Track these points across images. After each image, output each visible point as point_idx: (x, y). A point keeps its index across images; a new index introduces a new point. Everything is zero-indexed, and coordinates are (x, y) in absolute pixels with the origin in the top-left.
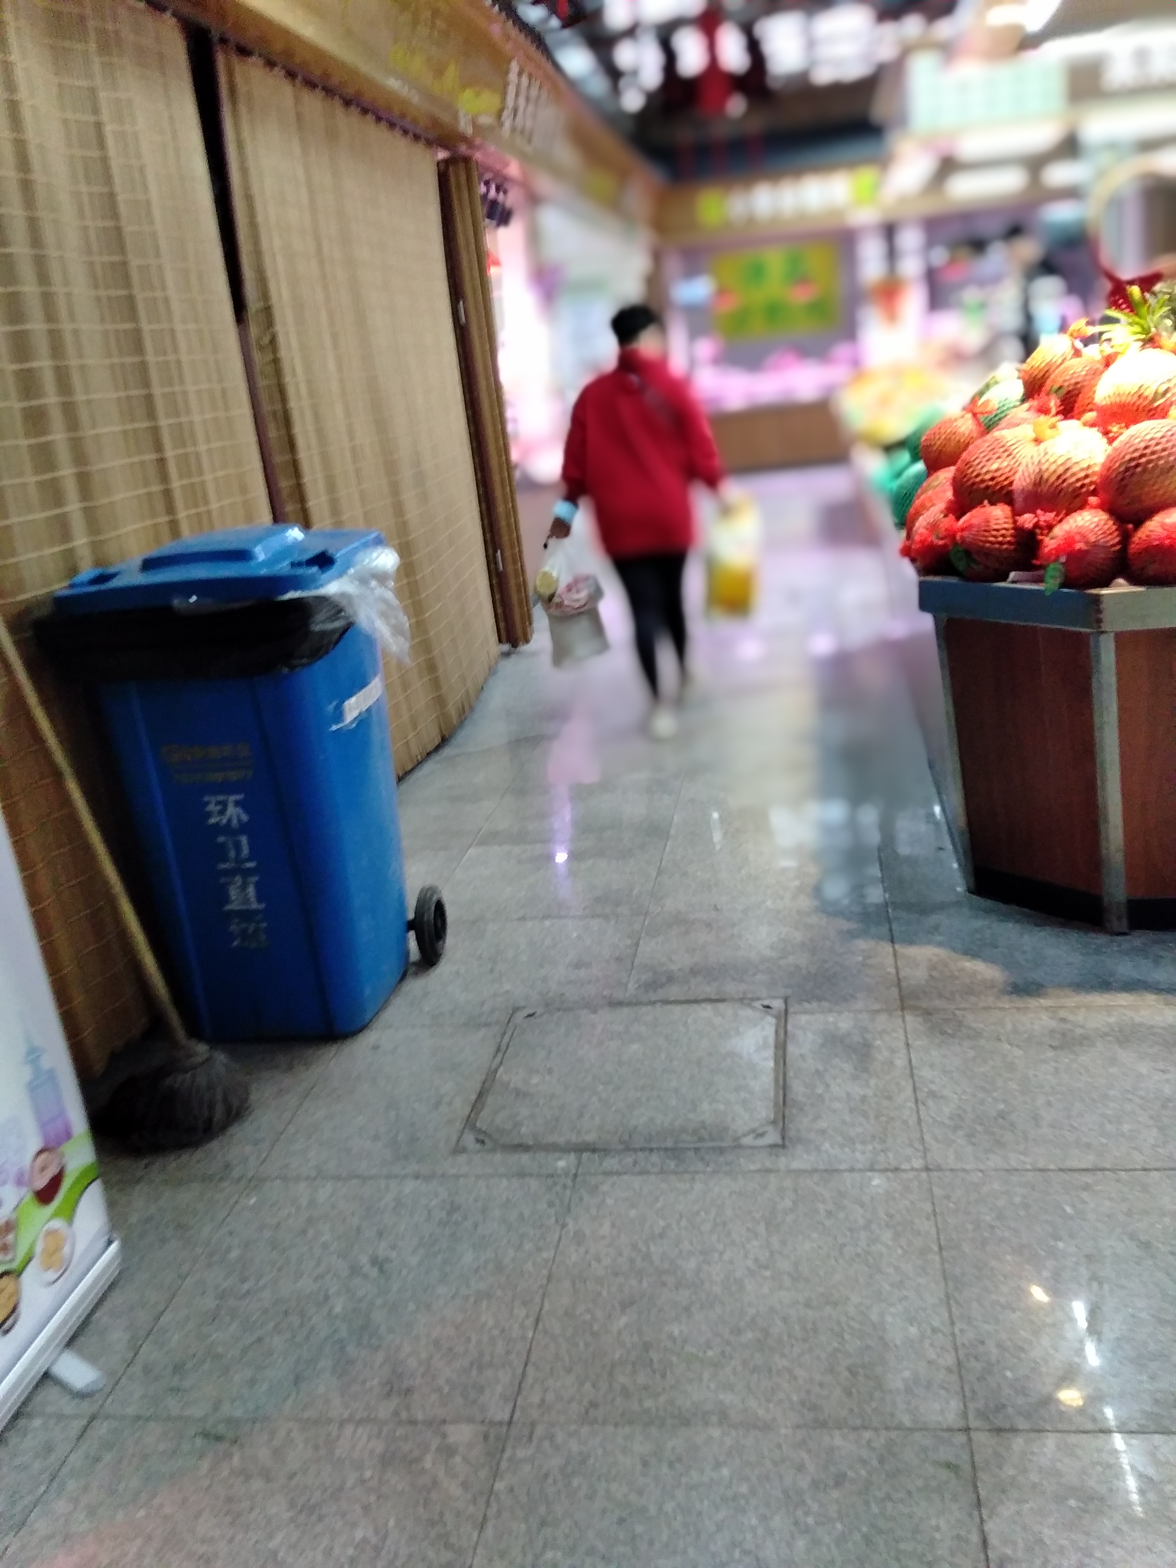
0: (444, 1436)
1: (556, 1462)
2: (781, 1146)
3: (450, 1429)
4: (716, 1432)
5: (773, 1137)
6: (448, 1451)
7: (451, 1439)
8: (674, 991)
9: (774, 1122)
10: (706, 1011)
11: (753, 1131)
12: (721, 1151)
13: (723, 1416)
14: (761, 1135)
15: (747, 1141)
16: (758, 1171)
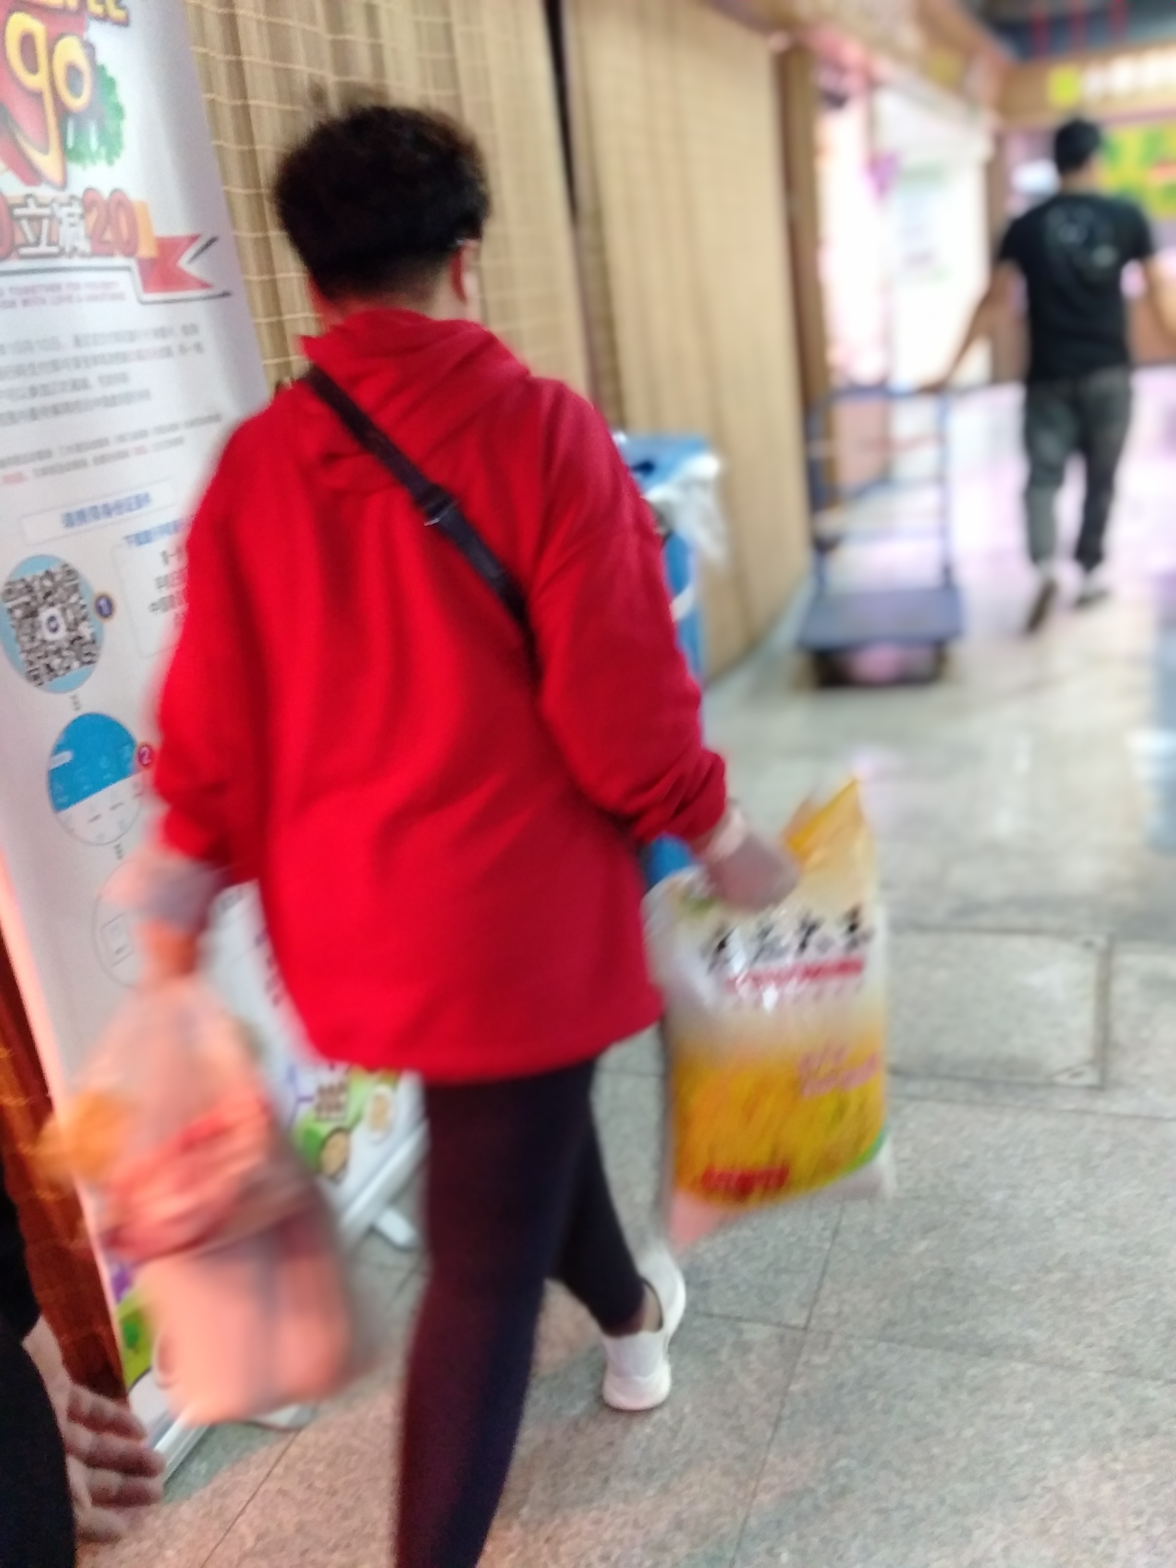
0: (740, 1332)
1: (851, 1373)
2: (1100, 1088)
3: (745, 1326)
4: (1020, 1367)
5: (1090, 1078)
6: (743, 1348)
7: (747, 1336)
8: (986, 920)
9: (1092, 1063)
10: (1019, 944)
11: (1068, 1070)
12: (1033, 1087)
13: (1028, 1353)
14: (1077, 1075)
15: (1062, 1079)
16: (1073, 1111)
